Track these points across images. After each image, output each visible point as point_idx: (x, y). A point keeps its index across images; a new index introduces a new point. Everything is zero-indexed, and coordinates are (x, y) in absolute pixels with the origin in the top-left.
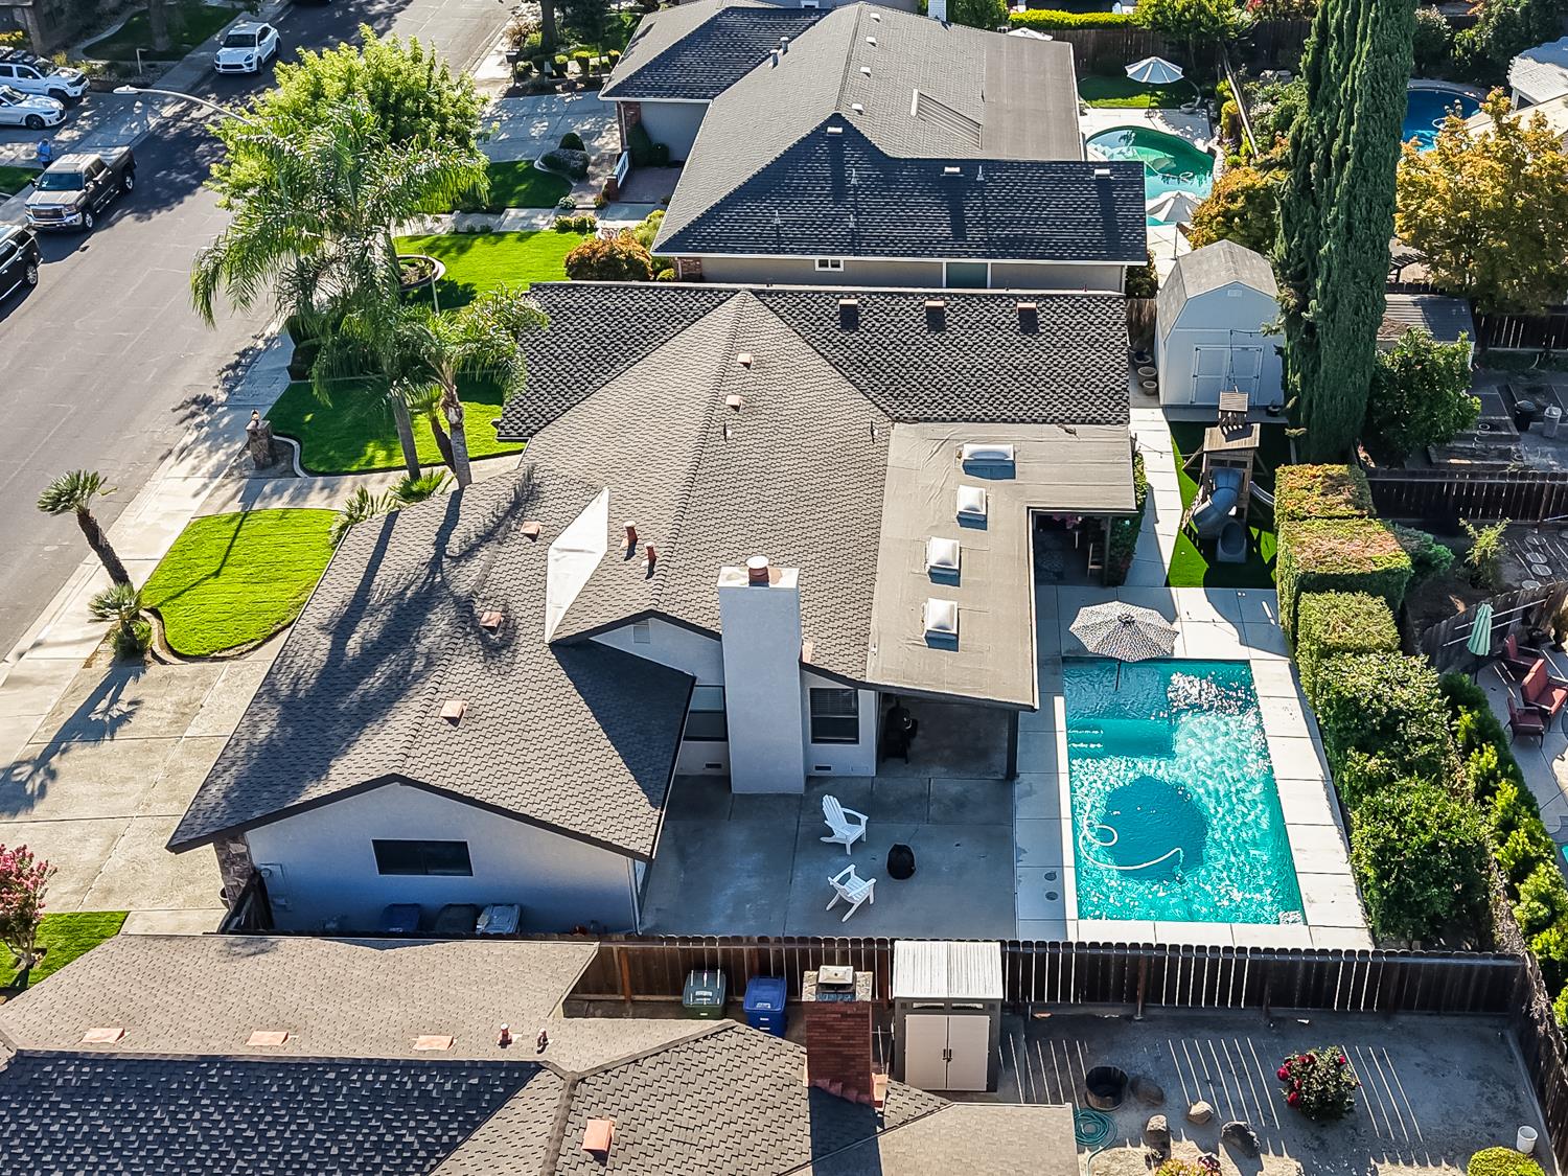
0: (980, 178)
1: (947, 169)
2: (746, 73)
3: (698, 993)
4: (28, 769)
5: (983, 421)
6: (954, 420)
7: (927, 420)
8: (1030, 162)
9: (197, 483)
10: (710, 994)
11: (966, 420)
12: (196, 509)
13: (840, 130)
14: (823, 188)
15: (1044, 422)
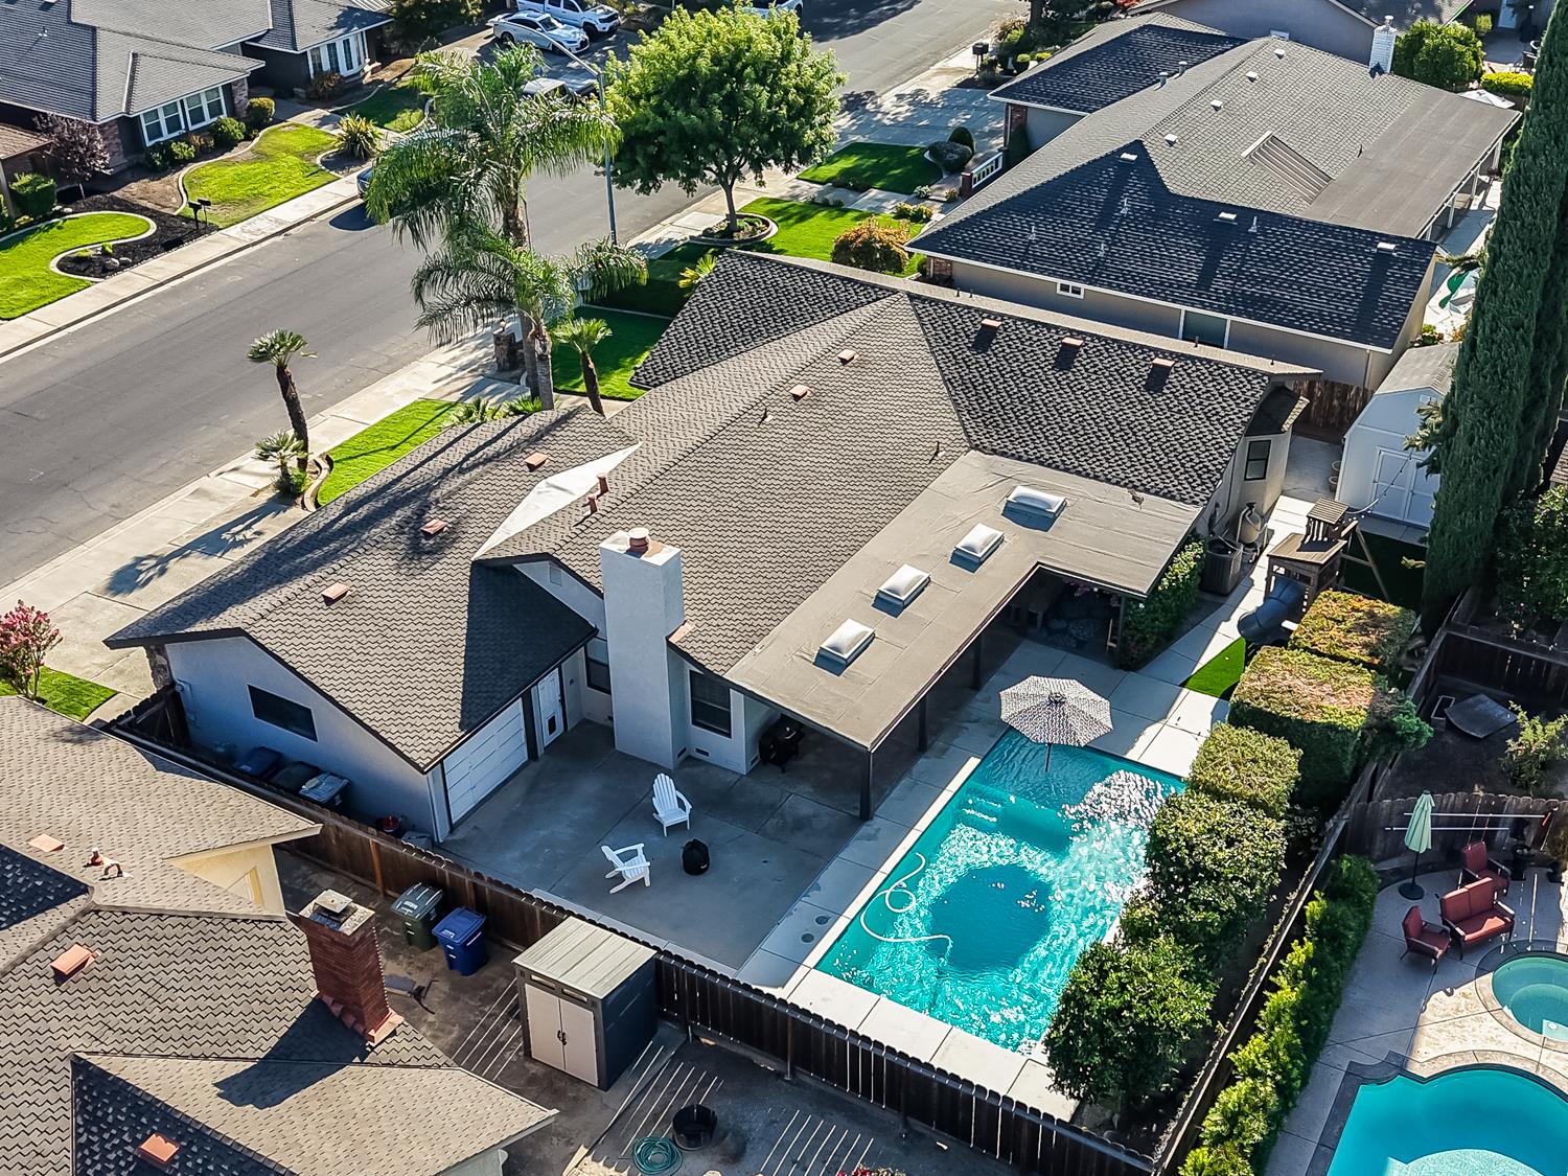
0: (1253, 230)
1: (1223, 215)
2: (1135, 92)
3: (406, 903)
4: (152, 562)
5: (1057, 468)
6: (1029, 460)
7: (1004, 454)
8: (1314, 223)
9: (449, 370)
10: (416, 907)
11: (1041, 464)
12: (429, 391)
13: (1133, 157)
14: (1091, 213)
15: (1117, 483)
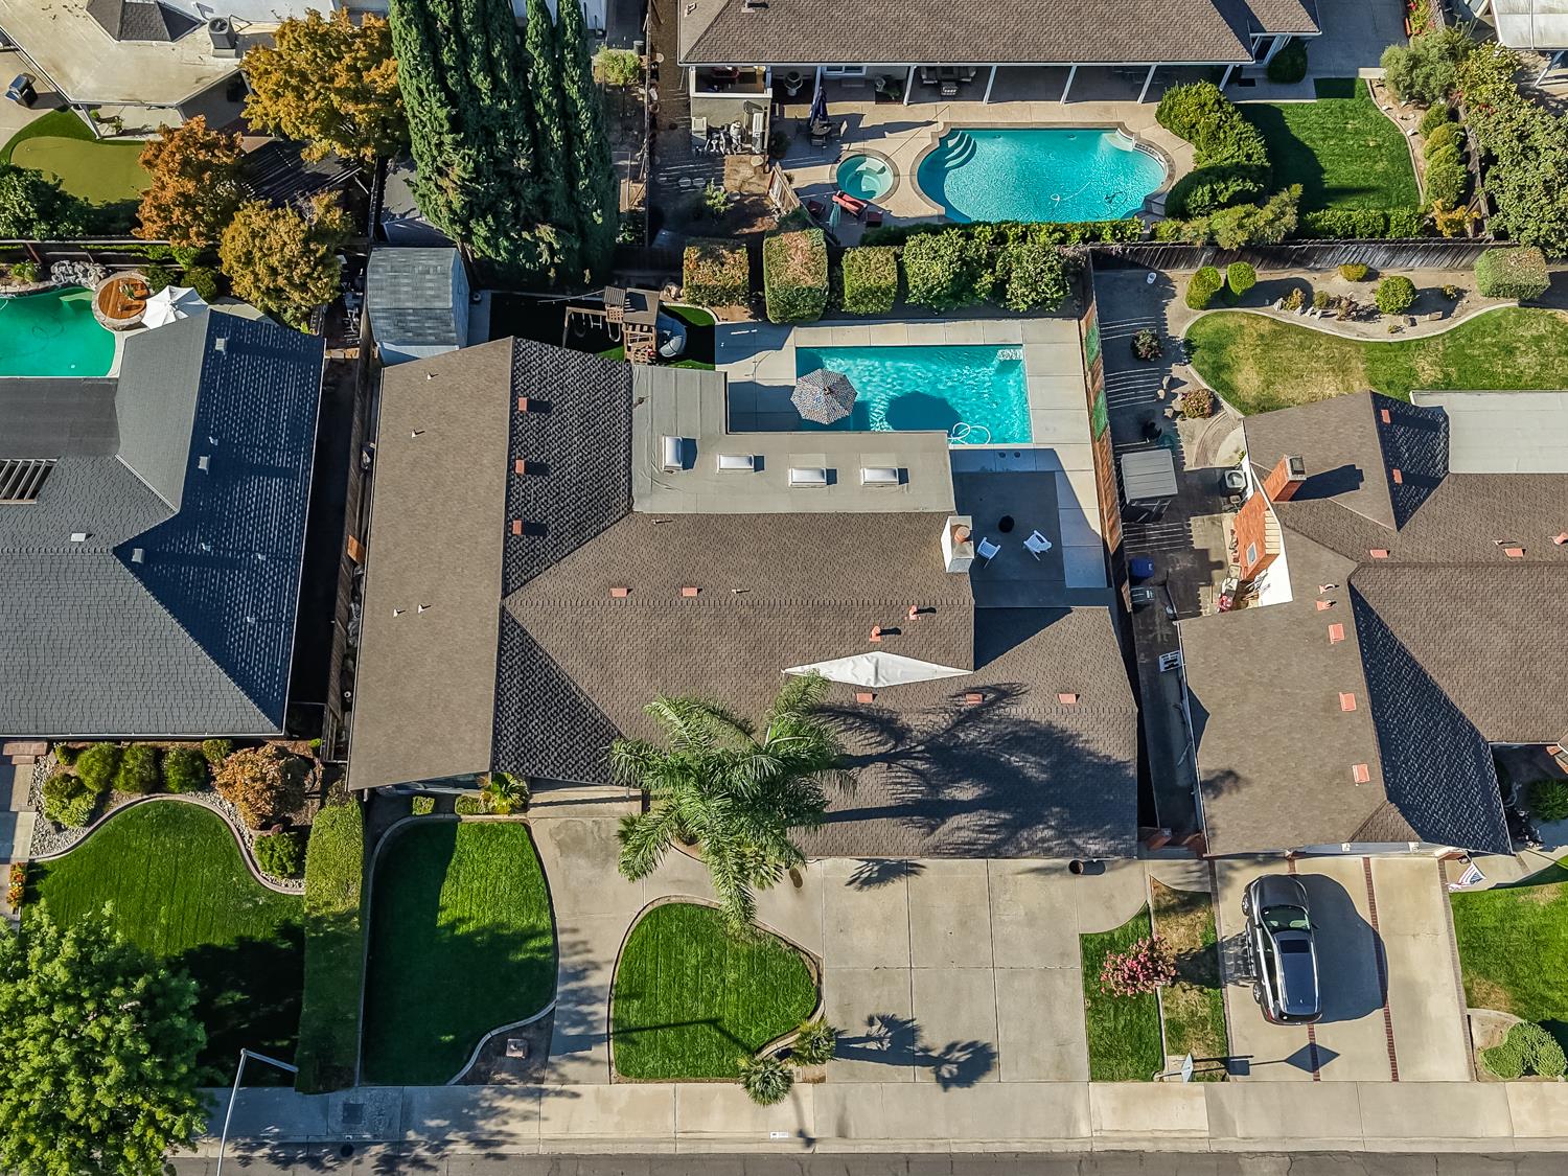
1: (201, 467)
6: (630, 473)
13: (138, 551)
15: (631, 415)
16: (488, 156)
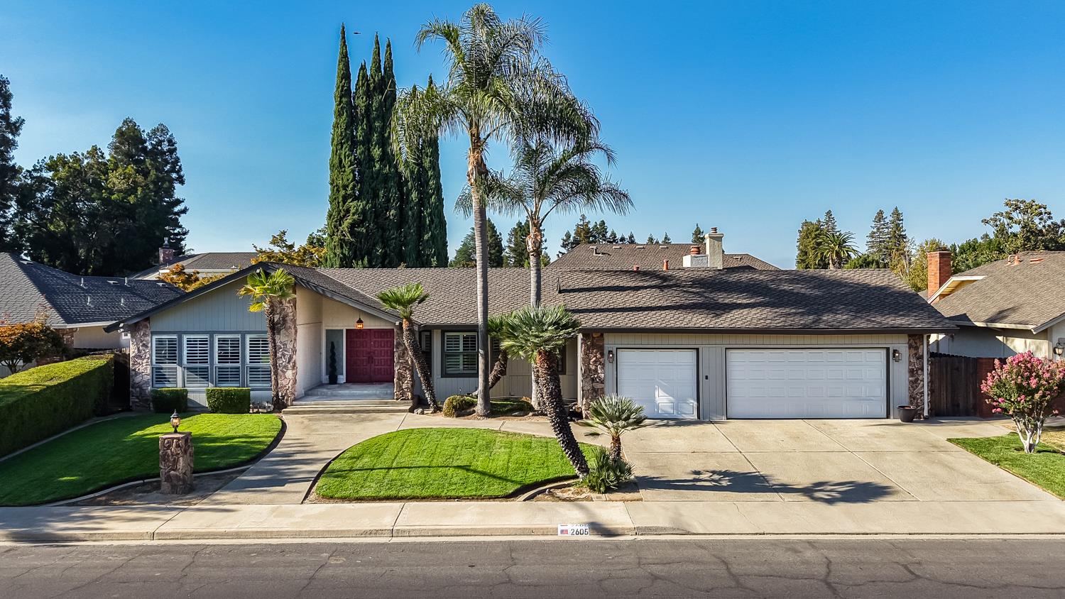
16: (372, 207)
